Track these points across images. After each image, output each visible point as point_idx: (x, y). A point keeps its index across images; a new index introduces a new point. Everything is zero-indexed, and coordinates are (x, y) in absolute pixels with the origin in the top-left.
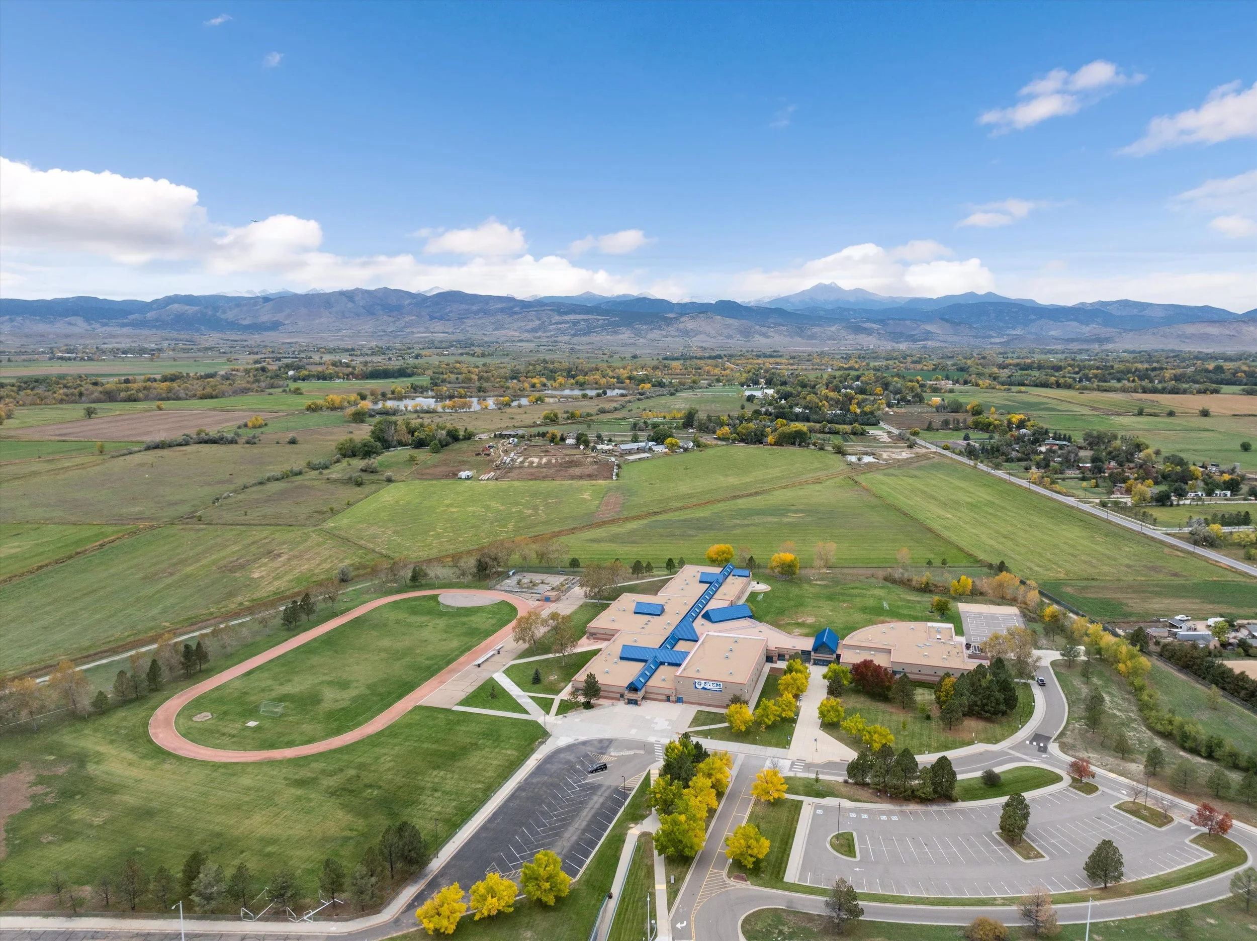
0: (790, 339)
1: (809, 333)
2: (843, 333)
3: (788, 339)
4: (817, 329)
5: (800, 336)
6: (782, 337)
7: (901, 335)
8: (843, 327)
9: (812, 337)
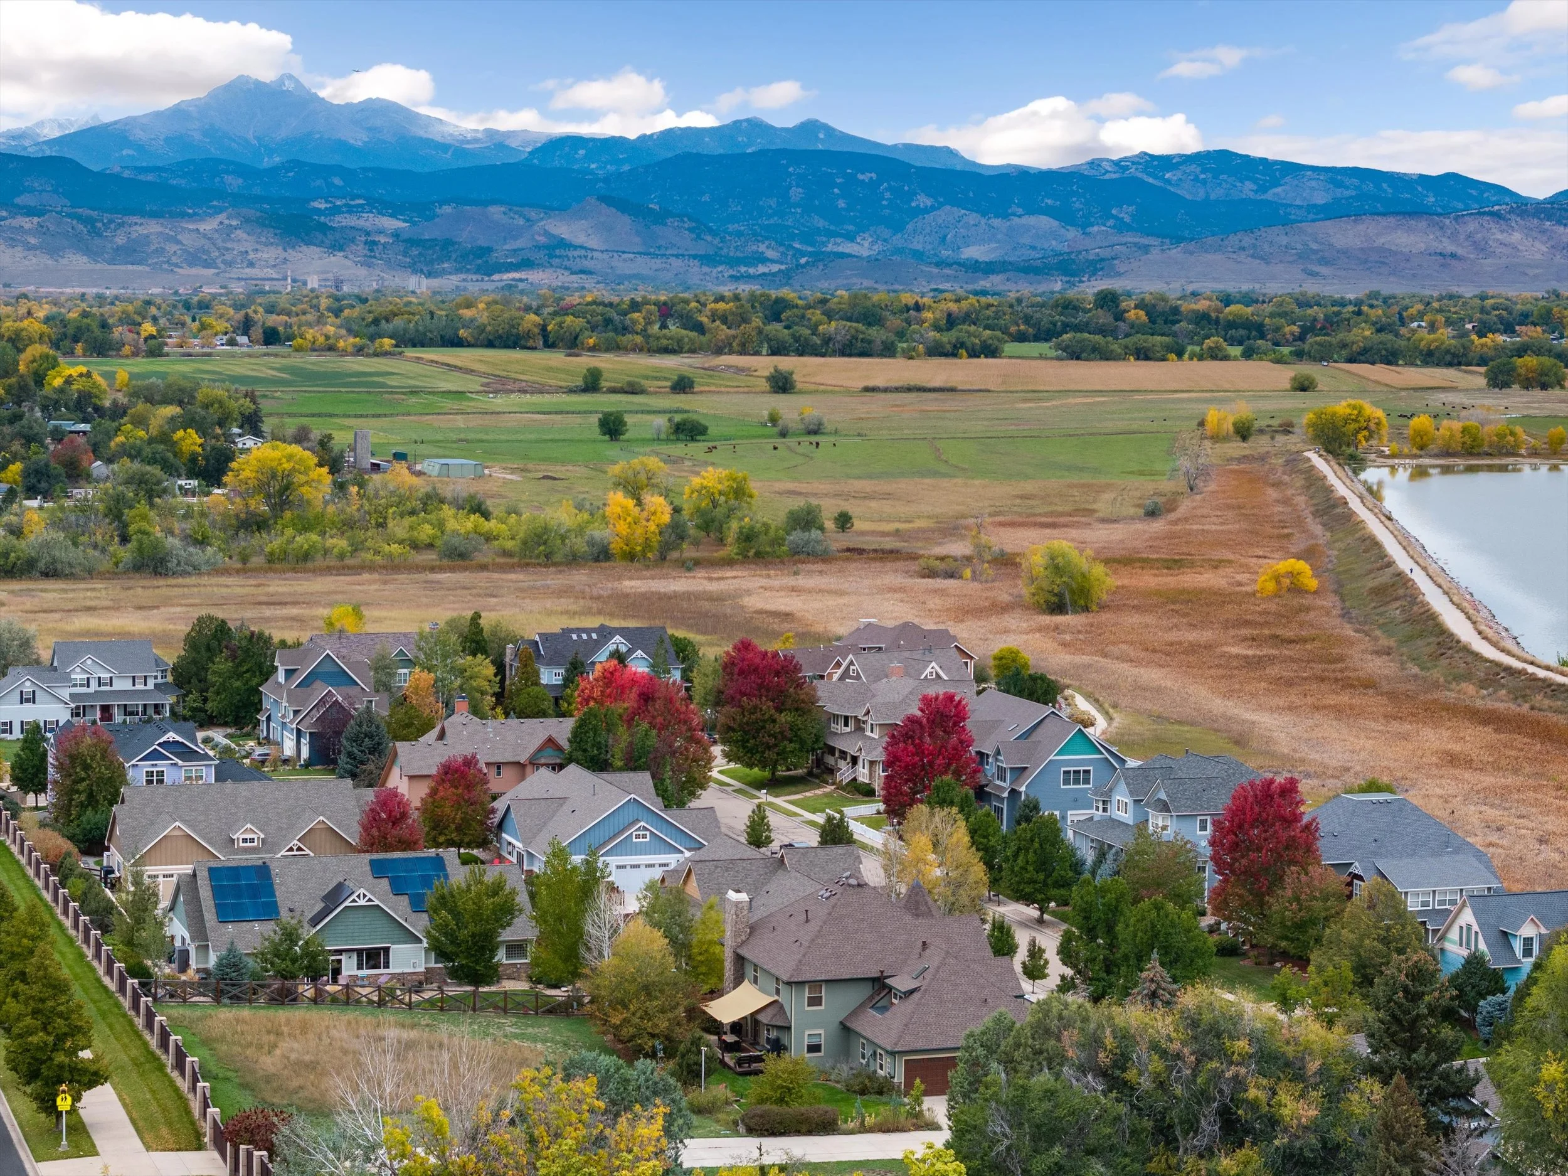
0: (48, 261)
1: (120, 240)
2: (243, 240)
3: (39, 261)
4: (152, 228)
5: (88, 251)
6: (19, 252)
7: (446, 247)
8: (247, 220)
9: (132, 253)
